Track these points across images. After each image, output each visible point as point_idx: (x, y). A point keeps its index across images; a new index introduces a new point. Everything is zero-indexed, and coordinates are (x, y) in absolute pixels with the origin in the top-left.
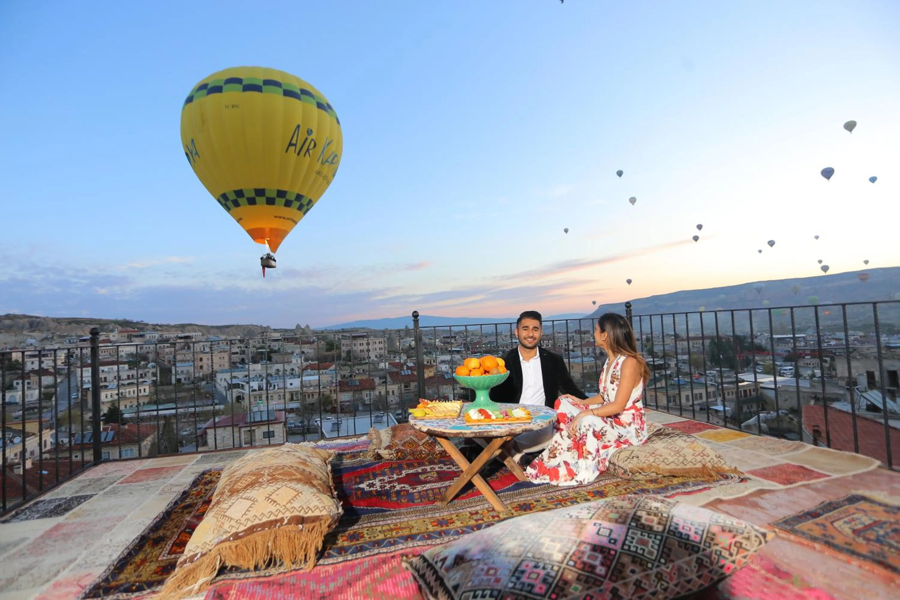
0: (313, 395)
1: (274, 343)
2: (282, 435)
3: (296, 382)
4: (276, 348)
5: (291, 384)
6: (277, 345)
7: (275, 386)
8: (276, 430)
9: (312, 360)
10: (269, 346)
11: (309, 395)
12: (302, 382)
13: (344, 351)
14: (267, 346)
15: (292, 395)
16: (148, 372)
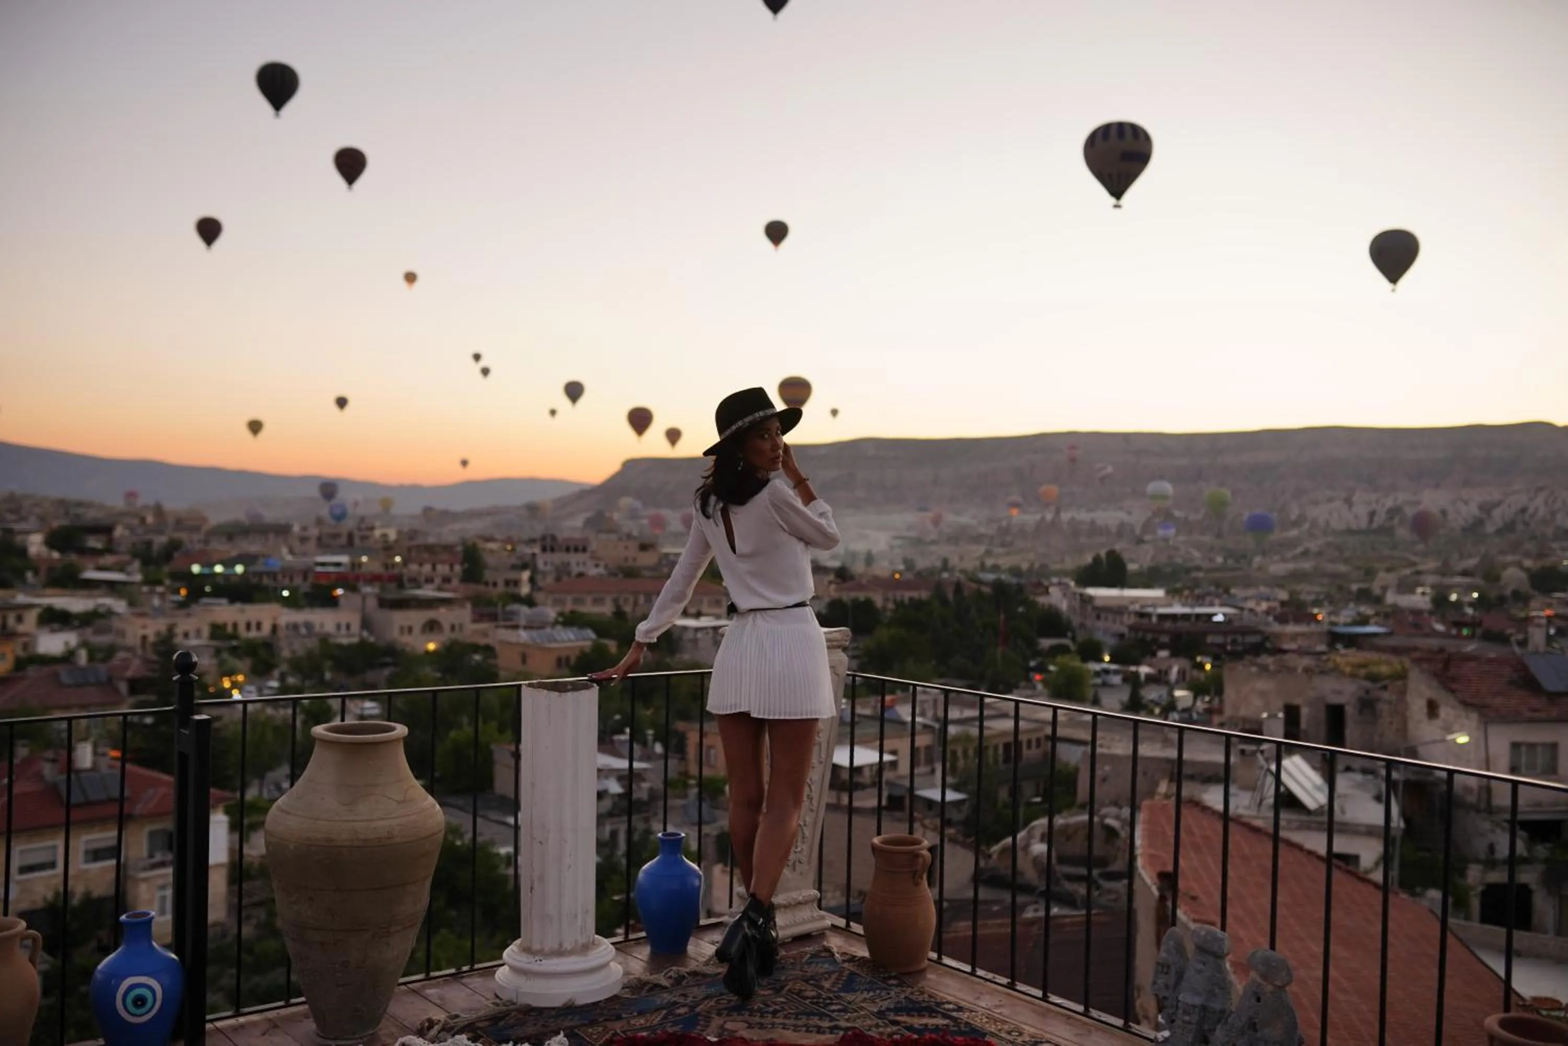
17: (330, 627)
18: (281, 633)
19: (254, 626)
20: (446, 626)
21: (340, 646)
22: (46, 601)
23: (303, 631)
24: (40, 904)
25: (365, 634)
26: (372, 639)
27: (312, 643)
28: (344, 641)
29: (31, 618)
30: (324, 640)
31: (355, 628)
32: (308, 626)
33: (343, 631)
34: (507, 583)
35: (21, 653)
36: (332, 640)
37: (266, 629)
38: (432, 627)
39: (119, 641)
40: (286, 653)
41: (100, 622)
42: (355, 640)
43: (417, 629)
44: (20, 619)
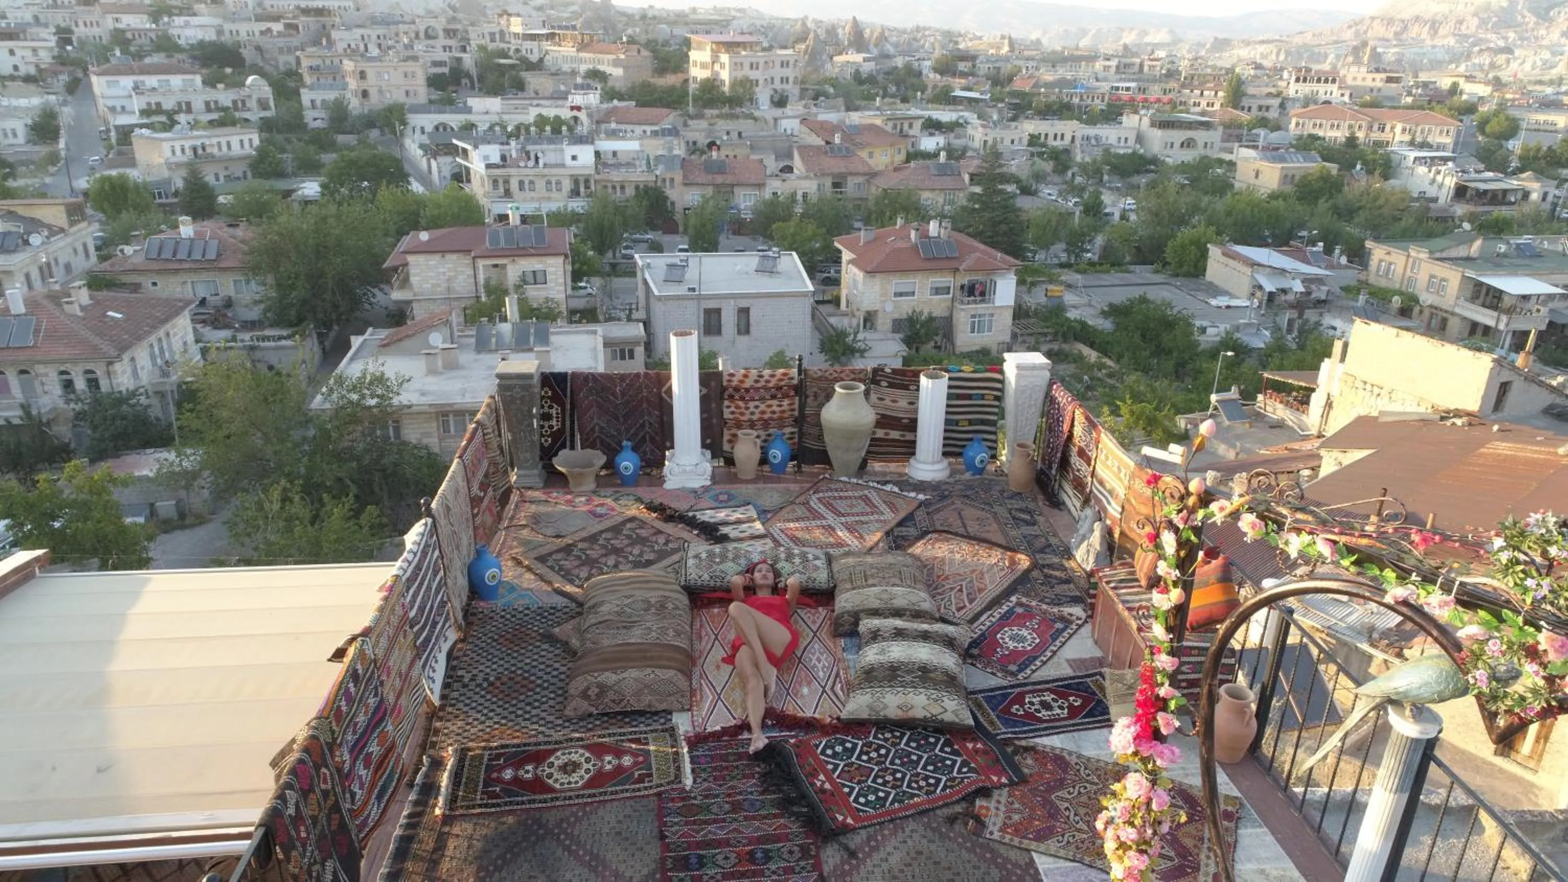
0: (623, 188)
1: (528, 44)
2: (562, 280)
3: (585, 156)
4: (534, 58)
5: (574, 158)
6: (536, 50)
7: (537, 159)
8: (550, 270)
9: (621, 98)
10: (517, 51)
11: (614, 188)
12: (597, 154)
13: (695, 79)
14: (513, 48)
15: (576, 182)
16: (250, 96)
17: (1113, 140)
18: (1078, 142)
19: (1059, 138)
20: (1200, 143)
21: (1118, 156)
22: (926, 113)
23: (1093, 142)
24: (905, 316)
25: (1138, 146)
26: (1142, 151)
27: (1098, 153)
28: (1122, 152)
29: (918, 124)
30: (1107, 151)
31: (1131, 142)
32: (1097, 138)
33: (1122, 144)
34: (1260, 108)
35: (911, 150)
36: (1112, 150)
37: (1068, 138)
38: (1188, 144)
39: (970, 144)
40: (1078, 159)
41: (958, 130)
42: (1130, 151)
43: (1177, 145)
44: (911, 126)
